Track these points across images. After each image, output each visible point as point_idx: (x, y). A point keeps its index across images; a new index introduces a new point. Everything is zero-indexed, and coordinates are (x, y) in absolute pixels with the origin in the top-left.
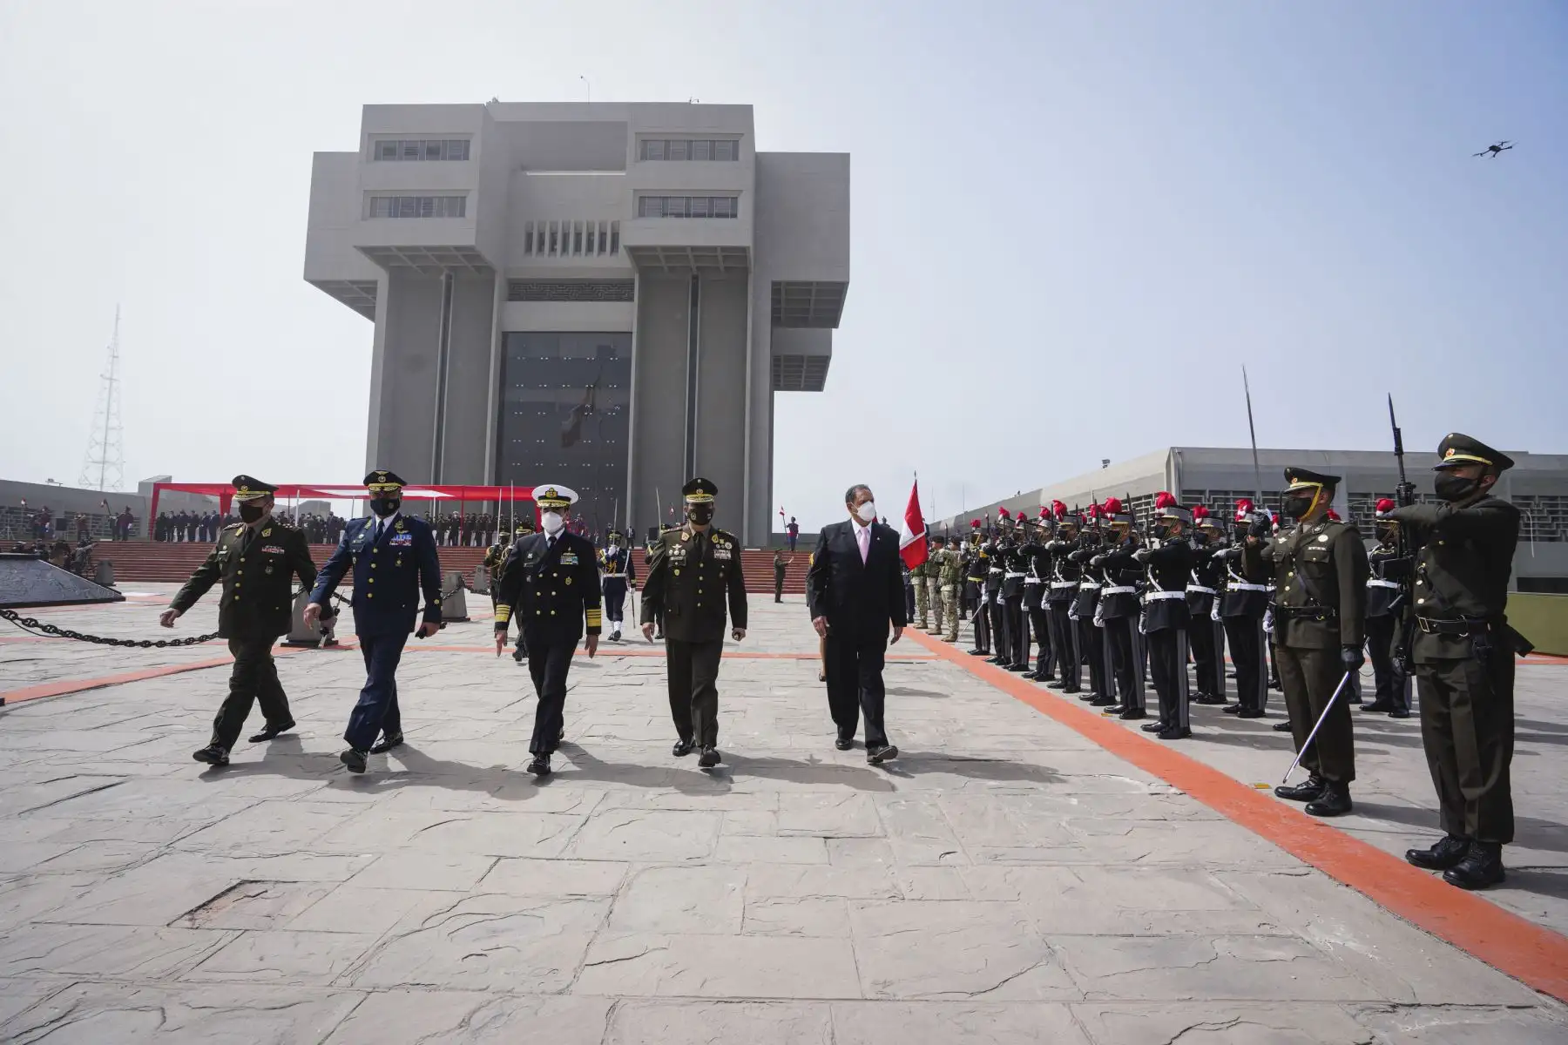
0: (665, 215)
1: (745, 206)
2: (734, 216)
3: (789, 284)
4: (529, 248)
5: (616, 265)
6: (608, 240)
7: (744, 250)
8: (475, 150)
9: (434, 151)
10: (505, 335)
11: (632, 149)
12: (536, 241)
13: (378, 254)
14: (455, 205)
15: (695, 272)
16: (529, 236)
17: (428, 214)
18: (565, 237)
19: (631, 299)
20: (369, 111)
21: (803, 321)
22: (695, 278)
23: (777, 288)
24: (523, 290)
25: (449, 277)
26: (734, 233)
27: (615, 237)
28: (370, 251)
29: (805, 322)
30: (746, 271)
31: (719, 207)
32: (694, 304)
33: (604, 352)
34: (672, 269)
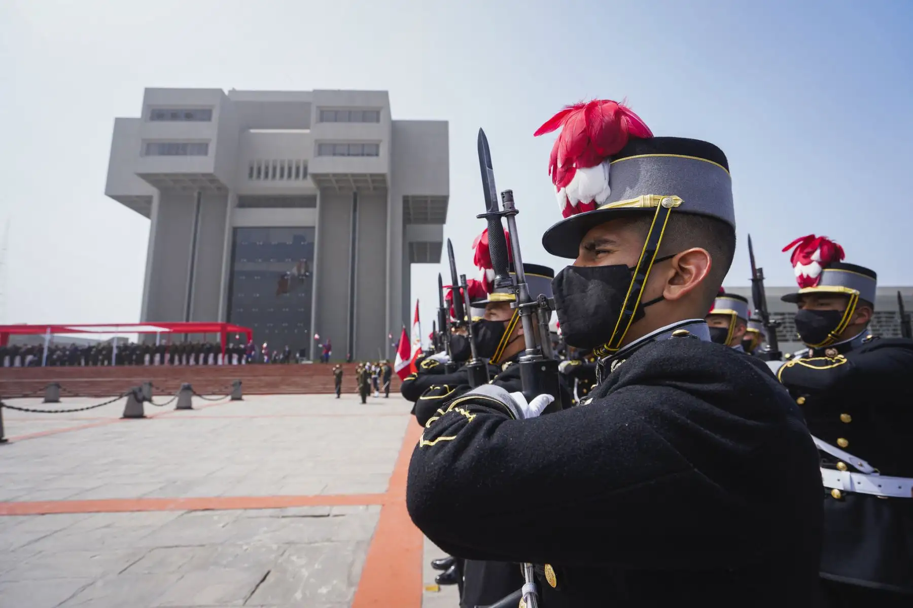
0: (334, 154)
1: (384, 150)
2: (377, 155)
3: (414, 197)
4: (251, 175)
5: (307, 186)
6: (300, 171)
7: (383, 176)
8: (215, 115)
9: (189, 115)
10: (235, 230)
11: (314, 116)
12: (256, 172)
13: (150, 178)
14: (201, 148)
15: (355, 190)
16: (252, 169)
17: (185, 154)
18: (274, 169)
19: (315, 206)
20: (149, 92)
21: (424, 219)
22: (355, 195)
23: (406, 200)
24: (247, 202)
25: (199, 194)
26: (379, 165)
27: (306, 169)
28: (146, 177)
29: (425, 221)
30: (385, 189)
31: (369, 150)
32: (355, 210)
33: (298, 239)
34: (340, 188)
